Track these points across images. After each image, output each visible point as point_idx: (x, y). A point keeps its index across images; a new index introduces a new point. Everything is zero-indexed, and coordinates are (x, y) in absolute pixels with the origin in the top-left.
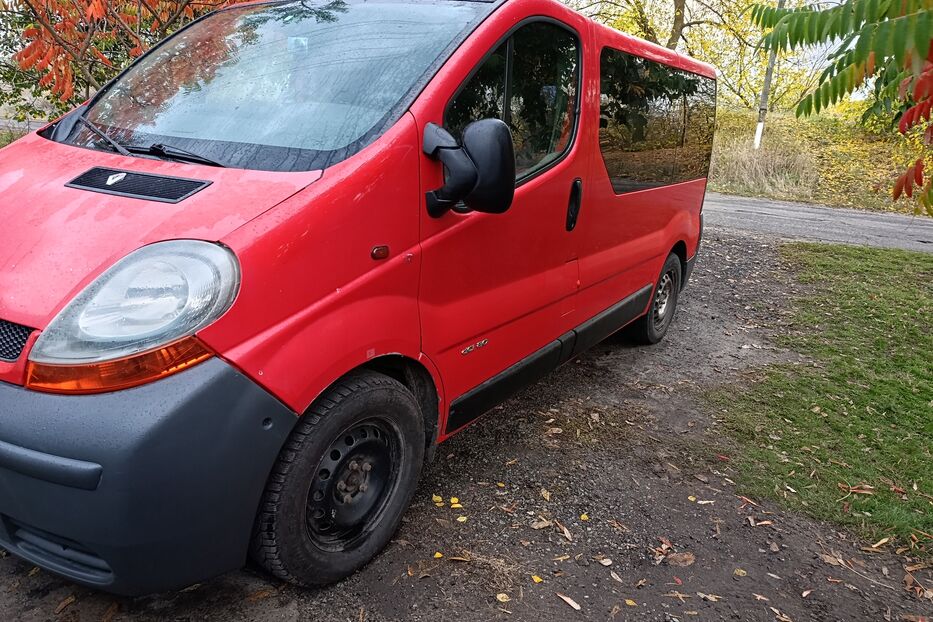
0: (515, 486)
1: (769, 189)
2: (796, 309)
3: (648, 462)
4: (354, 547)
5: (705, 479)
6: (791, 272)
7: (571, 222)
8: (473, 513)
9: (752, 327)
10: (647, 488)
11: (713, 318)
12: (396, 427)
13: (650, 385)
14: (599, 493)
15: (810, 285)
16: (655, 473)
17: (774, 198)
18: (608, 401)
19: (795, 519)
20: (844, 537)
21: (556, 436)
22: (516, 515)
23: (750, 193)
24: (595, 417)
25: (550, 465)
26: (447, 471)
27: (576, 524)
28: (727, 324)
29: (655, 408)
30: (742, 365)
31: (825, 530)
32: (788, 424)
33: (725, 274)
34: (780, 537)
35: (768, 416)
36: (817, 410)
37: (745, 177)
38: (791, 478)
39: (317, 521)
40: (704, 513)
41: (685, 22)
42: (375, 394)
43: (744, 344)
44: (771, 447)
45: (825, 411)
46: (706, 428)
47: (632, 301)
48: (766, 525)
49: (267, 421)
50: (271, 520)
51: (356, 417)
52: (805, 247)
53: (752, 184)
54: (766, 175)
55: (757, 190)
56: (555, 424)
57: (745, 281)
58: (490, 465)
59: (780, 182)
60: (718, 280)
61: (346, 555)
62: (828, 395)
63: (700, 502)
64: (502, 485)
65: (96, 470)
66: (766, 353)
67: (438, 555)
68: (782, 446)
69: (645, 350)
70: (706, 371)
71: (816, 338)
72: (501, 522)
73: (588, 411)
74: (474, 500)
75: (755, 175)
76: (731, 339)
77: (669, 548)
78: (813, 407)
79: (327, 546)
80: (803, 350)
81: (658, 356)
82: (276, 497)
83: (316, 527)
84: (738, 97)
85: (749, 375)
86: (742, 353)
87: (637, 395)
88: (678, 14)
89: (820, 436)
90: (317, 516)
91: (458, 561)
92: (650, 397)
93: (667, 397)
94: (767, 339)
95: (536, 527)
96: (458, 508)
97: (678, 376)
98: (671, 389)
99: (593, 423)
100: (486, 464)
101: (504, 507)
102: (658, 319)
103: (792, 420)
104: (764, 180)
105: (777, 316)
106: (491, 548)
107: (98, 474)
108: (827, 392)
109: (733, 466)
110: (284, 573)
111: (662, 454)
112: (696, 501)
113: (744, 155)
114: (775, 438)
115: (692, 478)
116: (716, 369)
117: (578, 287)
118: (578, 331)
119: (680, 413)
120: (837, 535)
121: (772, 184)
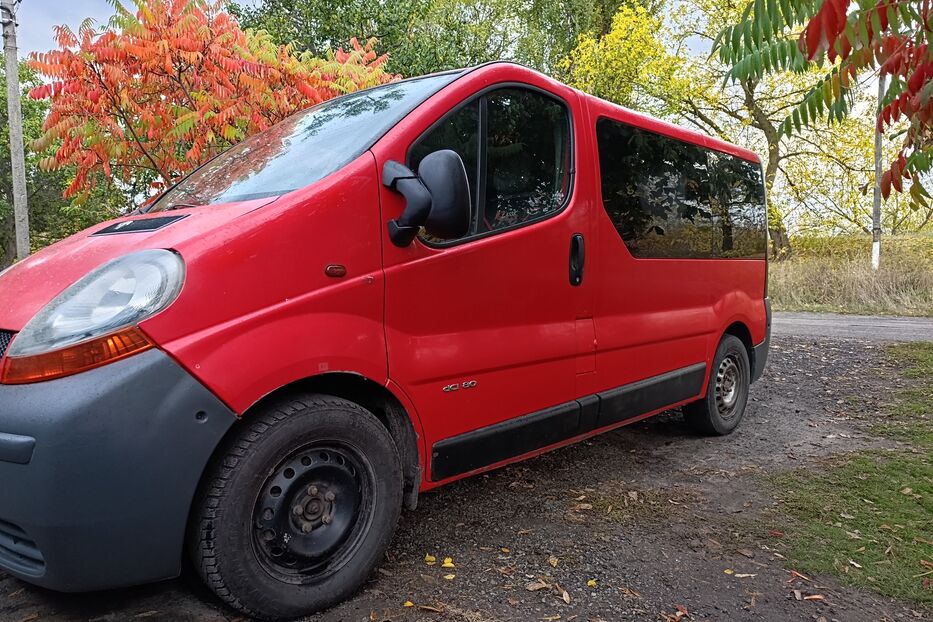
0: (520, 552)
1: (892, 306)
2: (899, 401)
3: (684, 537)
4: (313, 584)
5: (750, 554)
6: (898, 368)
7: (575, 277)
8: (465, 572)
9: (843, 419)
10: (678, 561)
11: (797, 412)
12: (364, 458)
13: (709, 471)
14: (616, 562)
15: (919, 379)
16: (691, 548)
17: (899, 315)
18: (654, 484)
19: (857, 595)
20: (920, 615)
21: (585, 511)
22: (512, 577)
23: (870, 311)
24: (633, 495)
25: (569, 536)
26: (451, 537)
27: (580, 589)
28: (813, 417)
29: (708, 490)
30: (822, 453)
31: (894, 608)
32: (868, 504)
33: (818, 374)
34: (832, 612)
35: (843, 497)
36: (908, 491)
37: (864, 296)
38: (859, 554)
39: (269, 543)
40: (739, 586)
41: (781, 155)
42: (333, 414)
43: (830, 433)
44: (839, 524)
45: (918, 493)
46: (763, 508)
47: (677, 378)
48: (816, 599)
49: (201, 415)
50: (210, 528)
51: (309, 434)
52: (920, 346)
53: (872, 303)
54: (888, 293)
55: (879, 309)
56: (585, 501)
57: (840, 378)
58: (501, 534)
59: (906, 299)
60: (809, 378)
61: (303, 589)
62: (926, 478)
63: (738, 575)
64: (507, 551)
65: (29, 442)
66: (854, 442)
67: (409, 604)
68: (854, 525)
69: (711, 441)
70: (778, 458)
71: (920, 426)
72: (493, 582)
73: (627, 491)
74: (471, 562)
75: (874, 294)
76: (815, 429)
77: (685, 616)
78: (903, 488)
79: (281, 575)
80: (901, 437)
81: (725, 446)
82: (215, 502)
83: (268, 551)
84: (855, 225)
85: (829, 461)
86: (826, 442)
87: (689, 479)
88: (772, 148)
89: (907, 516)
90: (269, 537)
91: (430, 610)
92: (706, 482)
93: (726, 481)
94: (859, 429)
95: (531, 589)
96: (450, 568)
97: (744, 462)
98: (733, 474)
99: (629, 501)
100: (496, 533)
101: (502, 569)
102: (723, 407)
103: (874, 500)
104: (887, 299)
105: (875, 408)
106: (472, 603)
107: (31, 447)
108: (925, 475)
109: (787, 542)
110: (224, 591)
111: (704, 531)
112: (733, 575)
113: (859, 275)
114: (847, 517)
115: (735, 552)
116: (792, 457)
117: (596, 346)
118: (602, 397)
119: (737, 494)
120: (911, 613)
121: (896, 302)
